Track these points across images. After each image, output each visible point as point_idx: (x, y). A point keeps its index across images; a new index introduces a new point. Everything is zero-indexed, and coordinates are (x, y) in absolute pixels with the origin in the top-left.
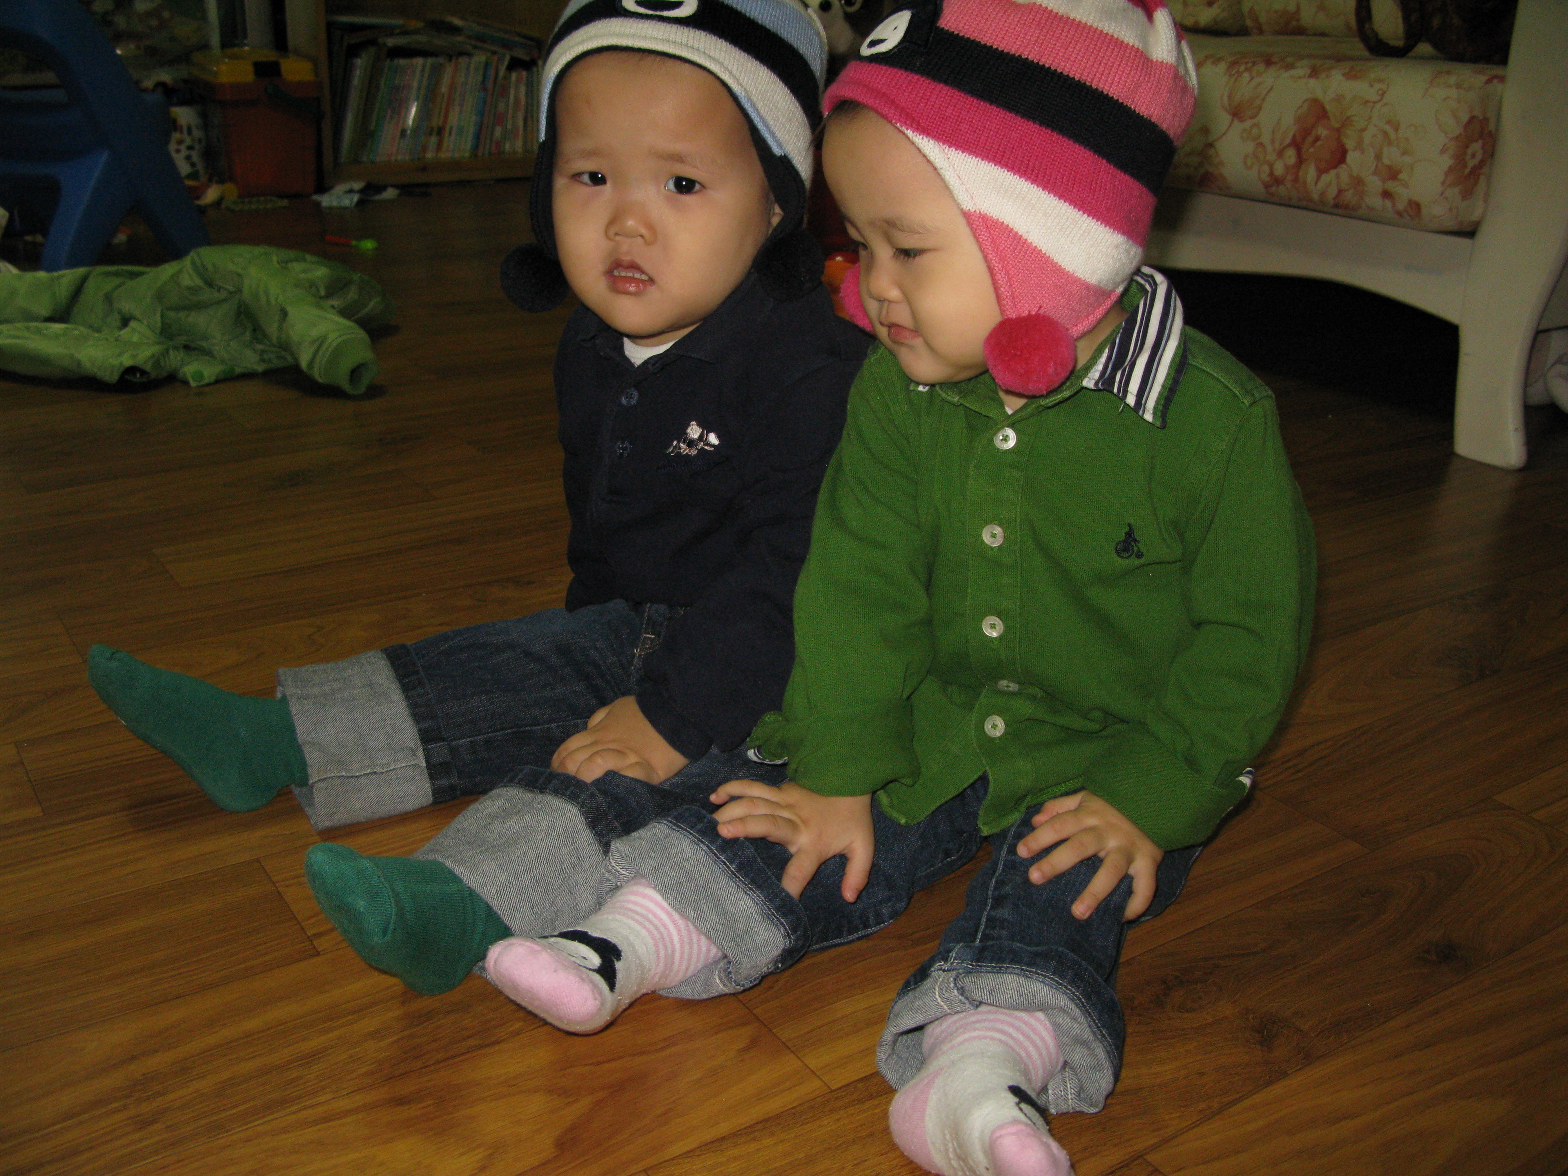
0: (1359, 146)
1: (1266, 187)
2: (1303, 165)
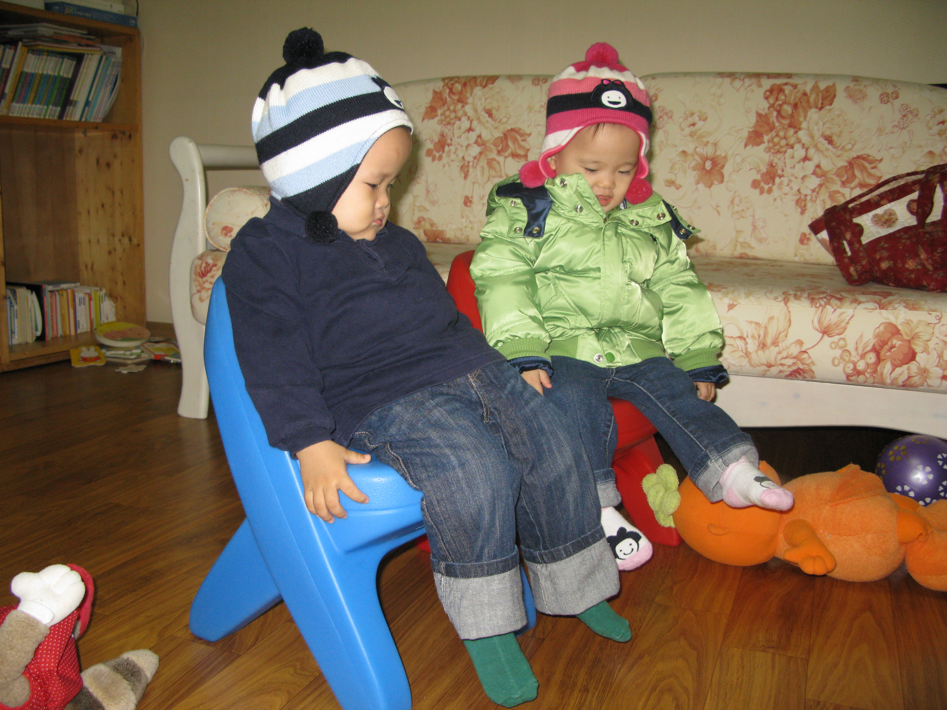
0: (926, 350)
1: (848, 376)
2: (881, 363)
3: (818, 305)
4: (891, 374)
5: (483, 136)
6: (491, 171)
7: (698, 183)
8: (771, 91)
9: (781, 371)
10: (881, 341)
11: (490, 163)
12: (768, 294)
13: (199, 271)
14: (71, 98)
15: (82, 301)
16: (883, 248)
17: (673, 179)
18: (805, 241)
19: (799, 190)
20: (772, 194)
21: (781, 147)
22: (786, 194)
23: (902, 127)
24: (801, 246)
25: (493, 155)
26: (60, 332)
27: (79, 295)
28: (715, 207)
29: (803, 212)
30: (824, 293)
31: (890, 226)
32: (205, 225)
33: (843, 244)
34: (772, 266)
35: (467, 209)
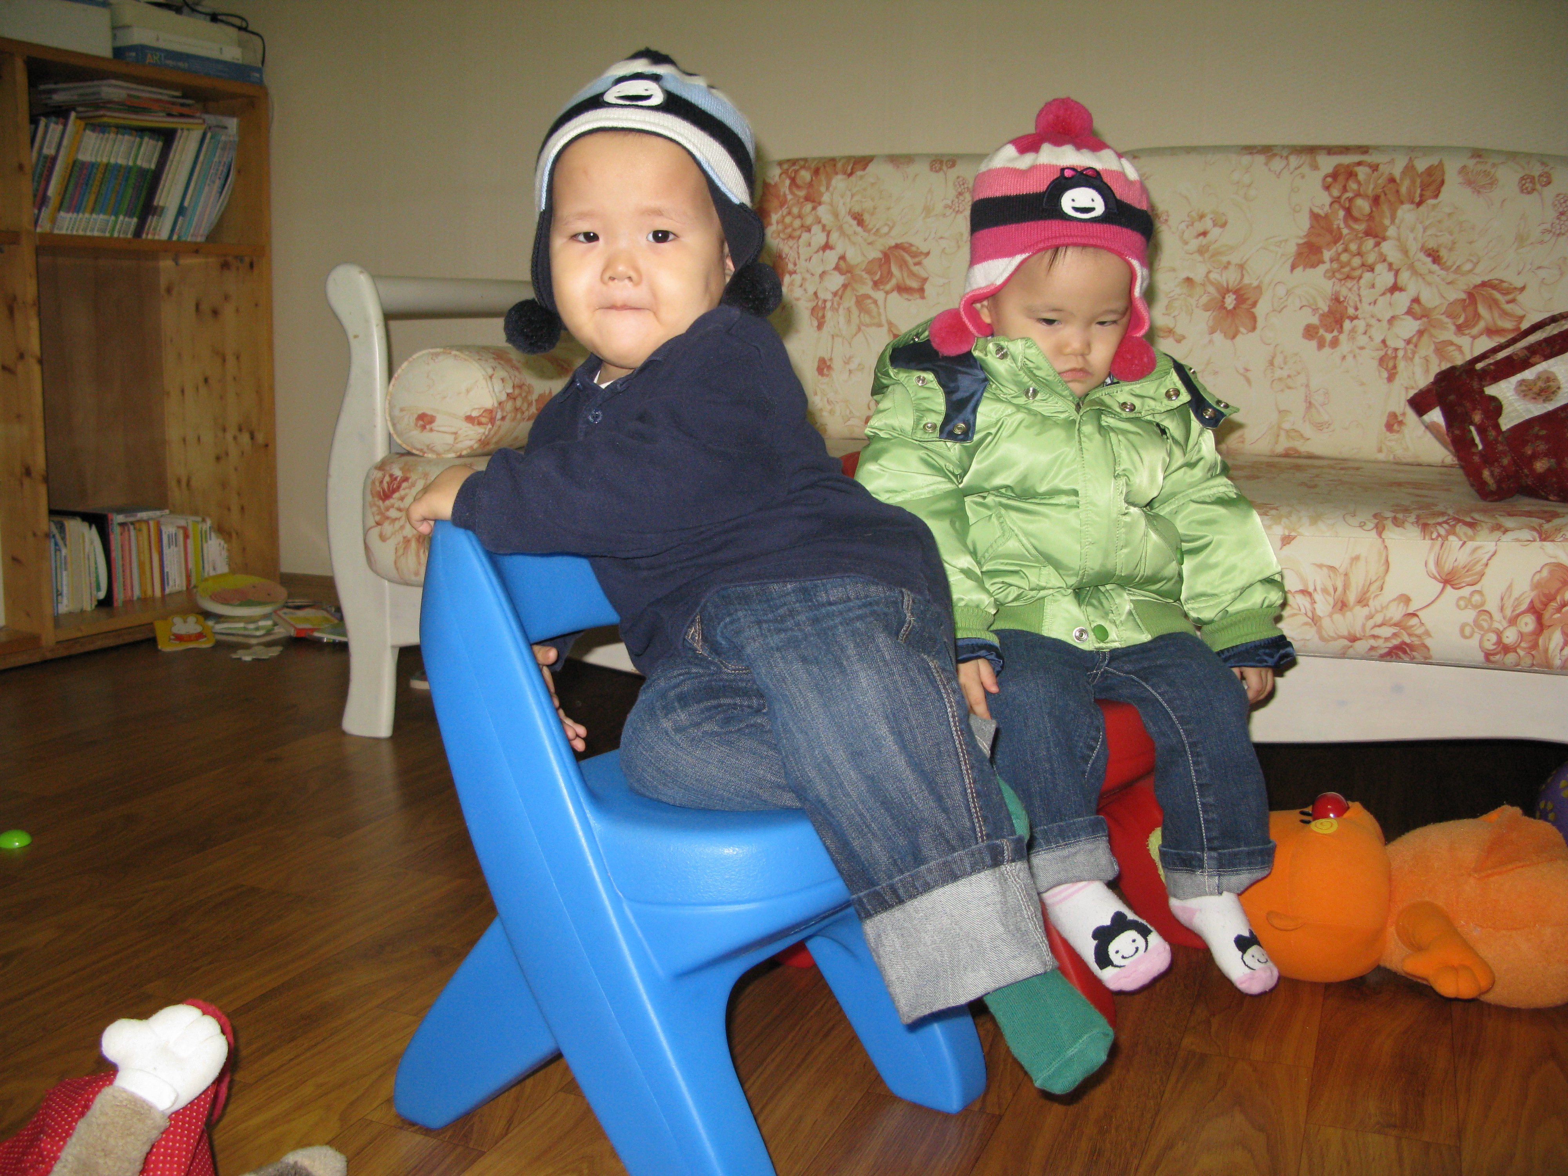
1: (1488, 655)
2: (1546, 632)
3: (1434, 535)
4: (1561, 650)
5: (849, 256)
6: (862, 315)
7: (1212, 331)
8: (1334, 175)
9: (1372, 648)
10: (1545, 595)
11: (861, 302)
12: (1348, 517)
13: (378, 489)
14: (155, 203)
15: (173, 540)
16: (1537, 437)
17: (1171, 325)
18: (1396, 427)
19: (1384, 342)
20: (1338, 349)
21: (1353, 269)
22: (1362, 348)
23: (1558, 232)
24: (1388, 434)
25: (866, 289)
26: (137, 593)
27: (169, 530)
28: (1242, 371)
29: (1391, 379)
30: (1443, 514)
31: (1547, 399)
32: (387, 411)
33: (1470, 431)
34: (1342, 469)
35: (825, 380)
